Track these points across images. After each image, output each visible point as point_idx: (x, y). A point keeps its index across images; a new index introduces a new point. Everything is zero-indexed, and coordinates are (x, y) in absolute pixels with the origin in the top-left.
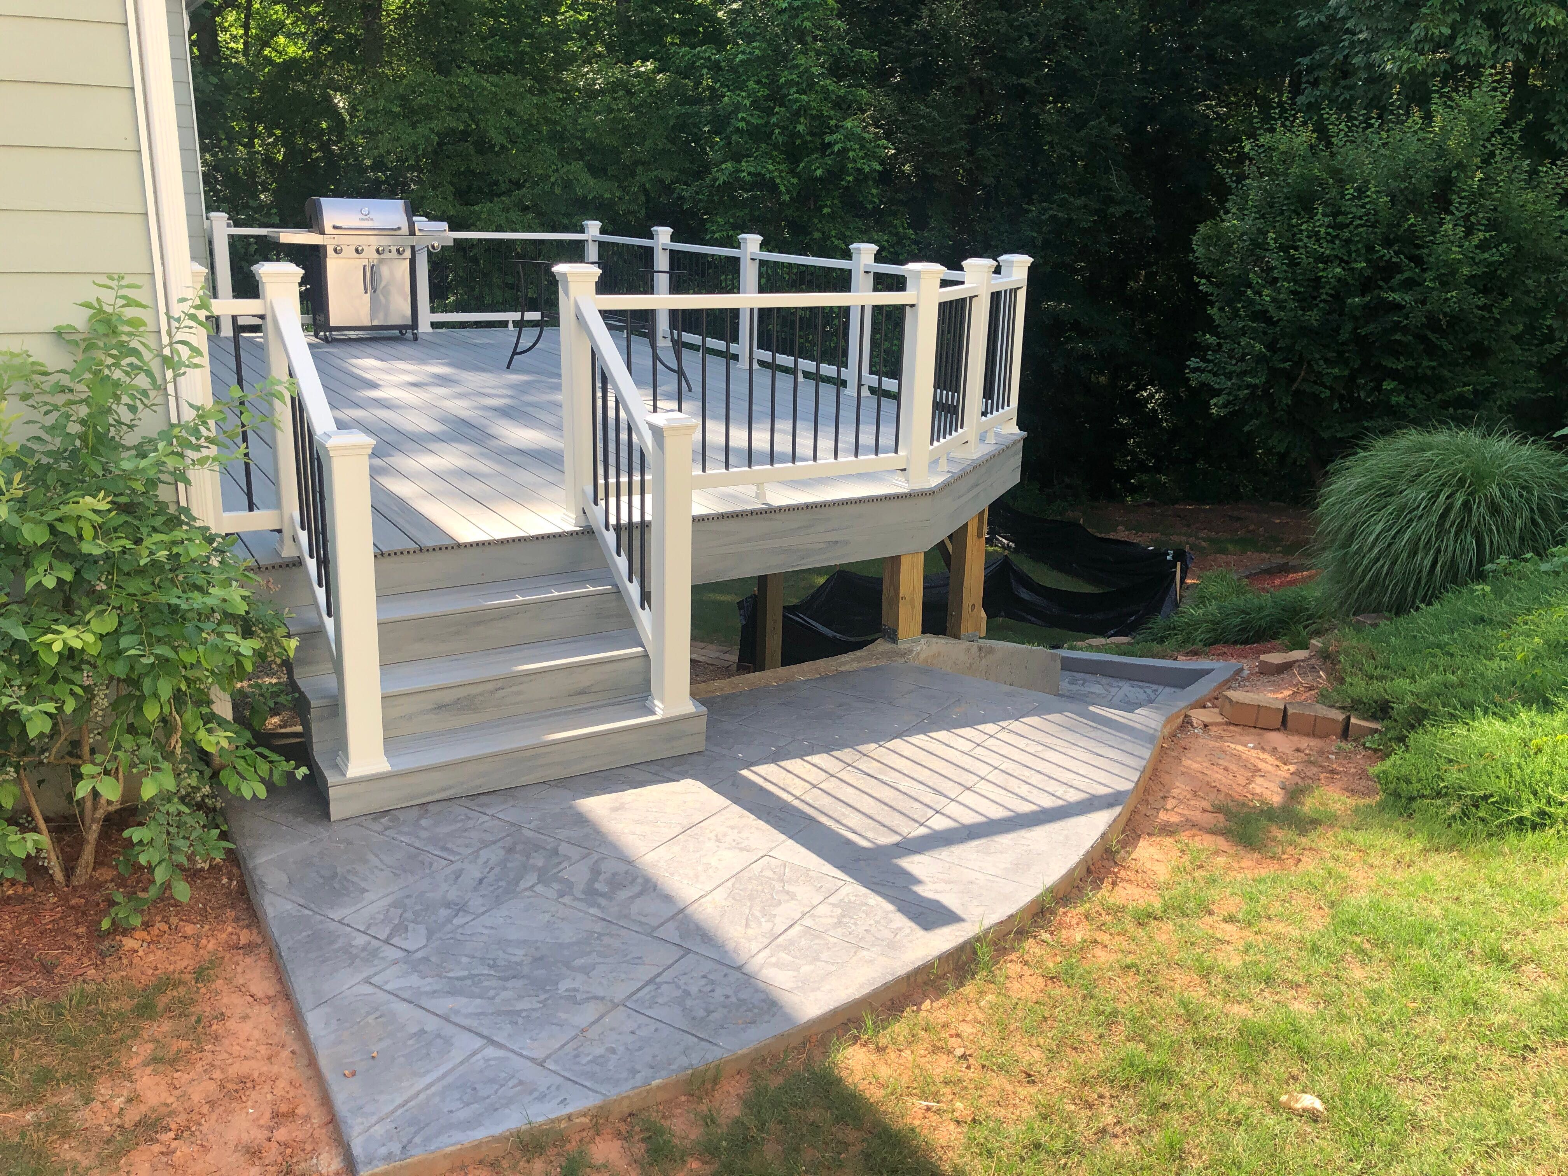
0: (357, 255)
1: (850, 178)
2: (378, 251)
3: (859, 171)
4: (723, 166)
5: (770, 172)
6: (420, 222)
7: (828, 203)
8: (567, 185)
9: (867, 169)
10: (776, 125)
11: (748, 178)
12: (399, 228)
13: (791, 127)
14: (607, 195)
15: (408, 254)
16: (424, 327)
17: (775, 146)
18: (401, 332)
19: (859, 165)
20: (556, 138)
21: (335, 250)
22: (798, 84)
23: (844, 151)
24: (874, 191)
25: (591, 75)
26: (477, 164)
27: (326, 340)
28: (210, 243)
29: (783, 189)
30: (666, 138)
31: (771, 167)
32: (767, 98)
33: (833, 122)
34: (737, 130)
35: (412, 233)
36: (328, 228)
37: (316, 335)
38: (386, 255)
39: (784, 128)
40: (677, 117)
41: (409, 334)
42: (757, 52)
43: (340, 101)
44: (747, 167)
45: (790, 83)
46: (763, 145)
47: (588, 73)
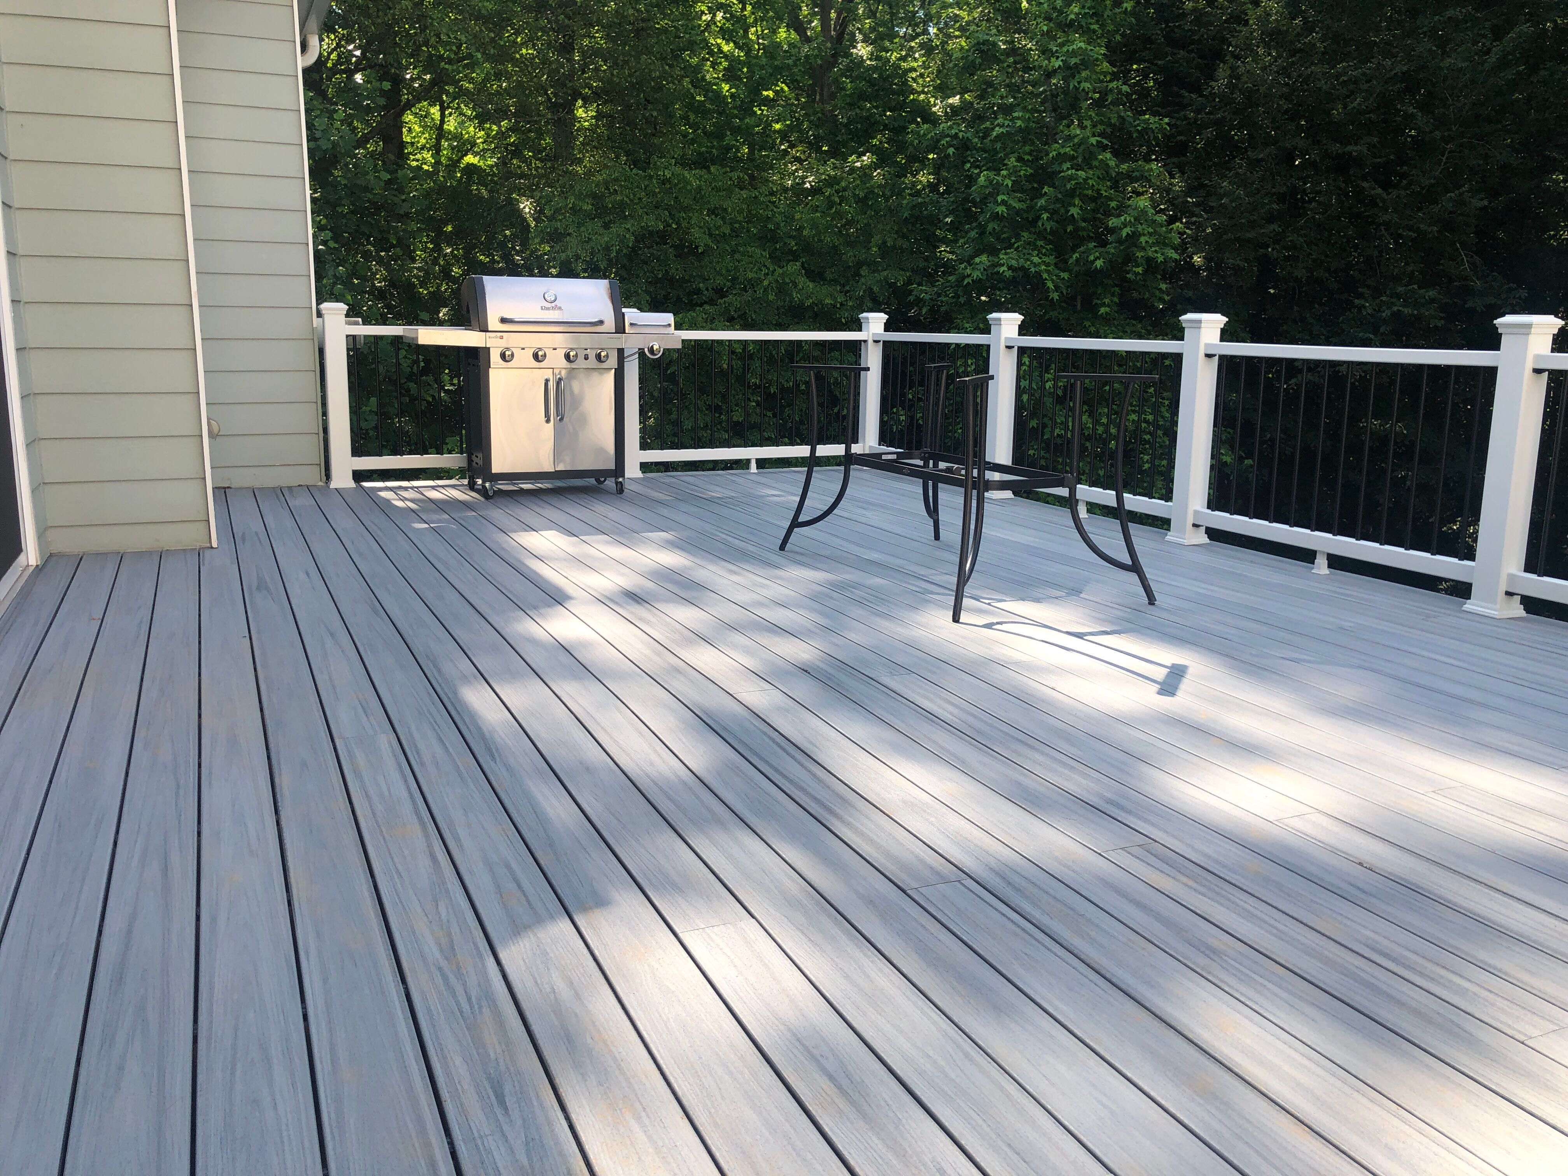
0: (535, 364)
1: (1140, 270)
2: (567, 357)
3: (1149, 261)
4: (977, 260)
5: (1035, 265)
6: (631, 314)
7: (1107, 301)
8: (782, 290)
9: (1161, 259)
10: (1044, 209)
11: (1009, 274)
12: (601, 322)
13: (1062, 211)
14: (828, 301)
15: (613, 362)
16: (632, 471)
17: (1041, 235)
18: (598, 480)
19: (1150, 254)
20: (768, 238)
21: (503, 356)
22: (1073, 158)
23: (1134, 237)
24: (1163, 286)
25: (800, 173)
26: (676, 270)
27: (484, 492)
28: (321, 352)
29: (1050, 285)
30: (897, 232)
31: (1036, 260)
32: (1030, 178)
33: (1113, 204)
34: (996, 217)
35: (620, 329)
36: (493, 323)
37: (472, 486)
38: (581, 363)
39: (1053, 213)
40: (914, 207)
41: (610, 483)
42: (1019, 123)
43: (526, 206)
44: (1008, 260)
45: (1062, 158)
46: (1025, 234)
47: (796, 170)
